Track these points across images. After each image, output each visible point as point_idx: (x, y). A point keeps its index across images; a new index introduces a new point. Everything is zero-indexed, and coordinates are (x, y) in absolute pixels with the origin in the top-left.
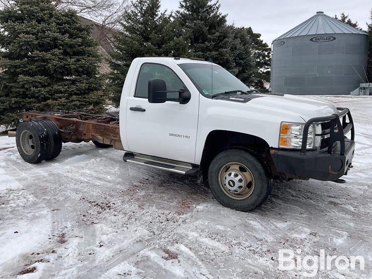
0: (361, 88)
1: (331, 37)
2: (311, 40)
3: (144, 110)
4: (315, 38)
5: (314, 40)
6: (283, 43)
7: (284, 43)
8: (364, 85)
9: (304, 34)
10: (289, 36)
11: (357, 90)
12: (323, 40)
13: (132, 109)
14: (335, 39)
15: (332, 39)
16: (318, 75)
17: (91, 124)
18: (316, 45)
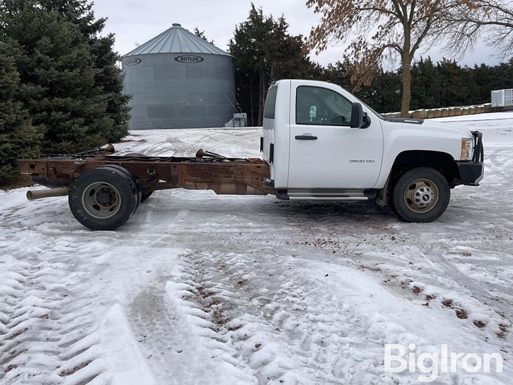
0: (236, 119)
1: (198, 58)
2: (176, 59)
3: (316, 138)
4: (181, 58)
5: (179, 59)
6: (138, 61)
7: (141, 61)
8: (237, 115)
9: (166, 50)
10: (146, 52)
11: (231, 121)
12: (190, 61)
13: (297, 138)
14: (202, 59)
15: (200, 59)
16: (188, 104)
17: (185, 165)
18: (182, 66)
